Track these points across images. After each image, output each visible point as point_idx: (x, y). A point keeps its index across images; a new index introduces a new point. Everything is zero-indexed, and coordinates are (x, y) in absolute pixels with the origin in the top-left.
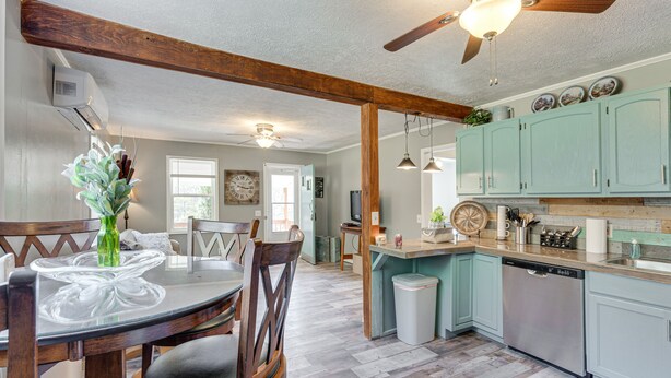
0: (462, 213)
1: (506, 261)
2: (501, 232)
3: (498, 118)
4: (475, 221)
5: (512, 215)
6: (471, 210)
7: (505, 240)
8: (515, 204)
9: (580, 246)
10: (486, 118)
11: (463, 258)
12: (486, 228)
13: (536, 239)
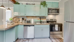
0: (14, 19)
1: (24, 26)
2: (21, 22)
3: (21, 4)
4: (17, 20)
5: (23, 19)
6: (16, 18)
7: (22, 22)
8: (23, 17)
9: (31, 22)
10: (19, 4)
11: (17, 27)
12: (19, 21)
13: (26, 22)
